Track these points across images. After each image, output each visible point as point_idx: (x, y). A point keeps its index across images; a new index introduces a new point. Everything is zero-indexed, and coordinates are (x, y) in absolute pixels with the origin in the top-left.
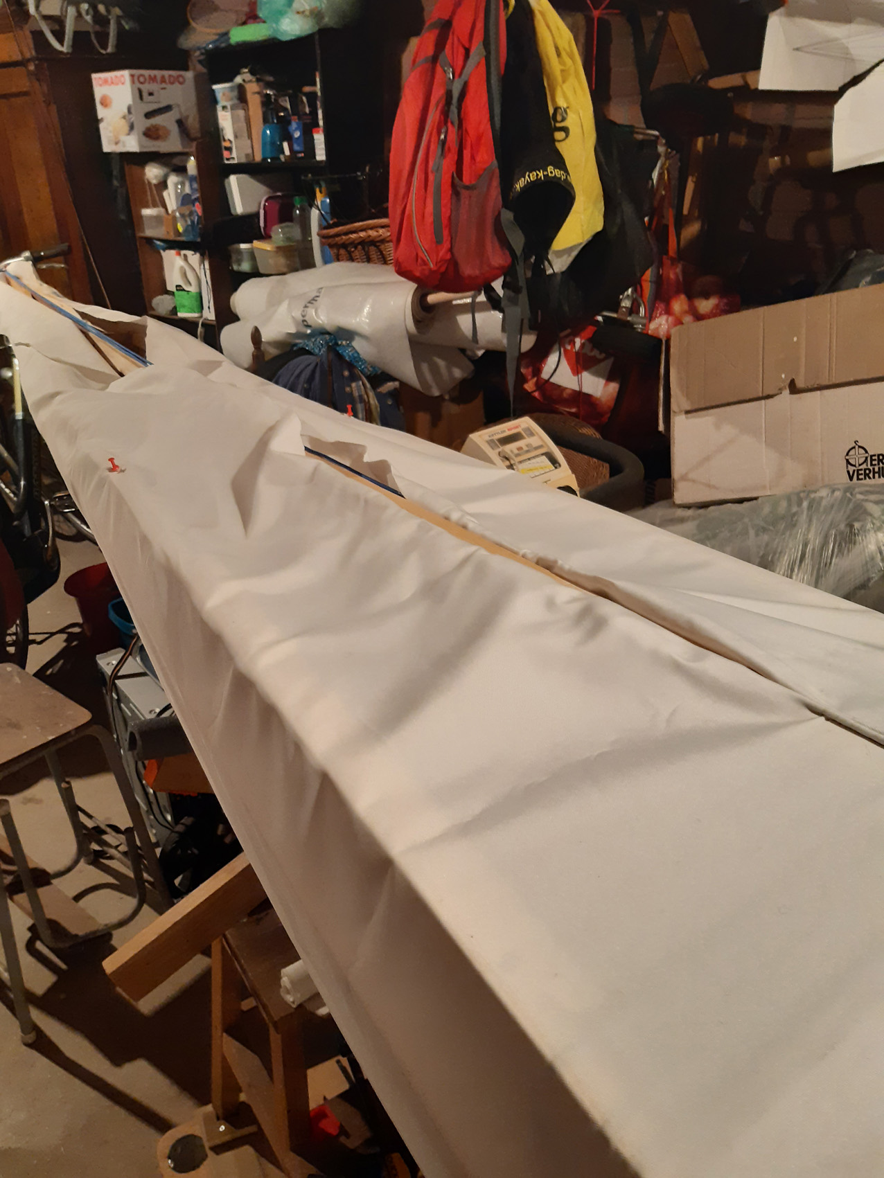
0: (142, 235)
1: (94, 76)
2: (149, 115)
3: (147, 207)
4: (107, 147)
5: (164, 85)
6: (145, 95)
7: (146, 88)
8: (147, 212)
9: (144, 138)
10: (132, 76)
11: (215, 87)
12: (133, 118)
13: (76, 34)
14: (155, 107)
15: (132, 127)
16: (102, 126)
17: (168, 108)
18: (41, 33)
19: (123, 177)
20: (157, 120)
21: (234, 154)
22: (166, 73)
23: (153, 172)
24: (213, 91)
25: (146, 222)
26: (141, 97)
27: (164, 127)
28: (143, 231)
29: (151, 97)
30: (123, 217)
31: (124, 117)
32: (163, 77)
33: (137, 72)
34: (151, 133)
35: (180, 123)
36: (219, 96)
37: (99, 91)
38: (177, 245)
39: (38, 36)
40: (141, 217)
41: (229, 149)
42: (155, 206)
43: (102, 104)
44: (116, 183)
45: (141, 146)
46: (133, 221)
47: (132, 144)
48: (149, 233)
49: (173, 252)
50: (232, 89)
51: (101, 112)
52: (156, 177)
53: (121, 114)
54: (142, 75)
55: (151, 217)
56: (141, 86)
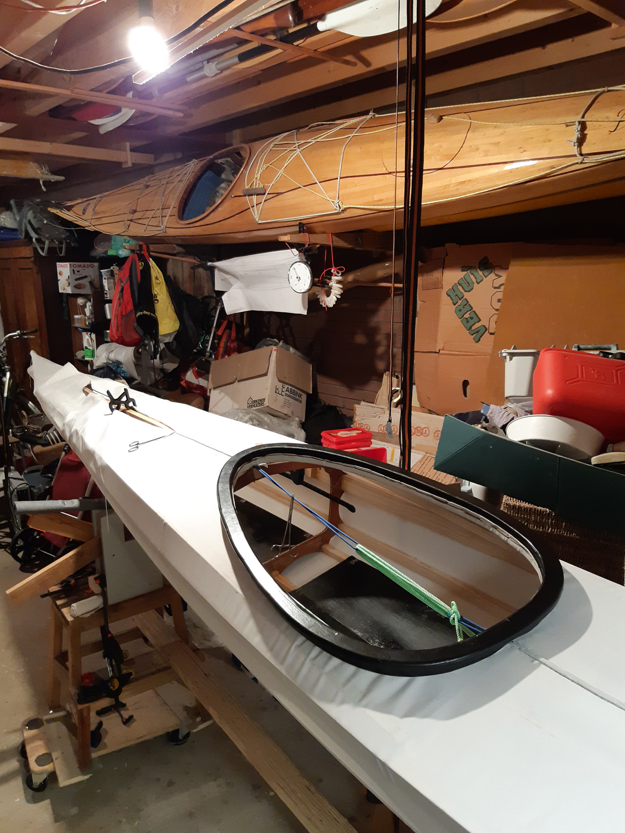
0: (74, 326)
1: (57, 263)
2: (76, 280)
3: (77, 314)
4: (61, 291)
5: (84, 268)
6: (76, 272)
7: (76, 269)
8: (76, 317)
9: (74, 288)
10: (70, 265)
11: (101, 271)
12: (70, 280)
13: (49, 248)
14: (80, 276)
15: (69, 284)
16: (59, 282)
17: (86, 277)
18: (36, 248)
19: (67, 302)
20: (81, 282)
21: (108, 296)
22: (86, 264)
23: (80, 301)
24: (101, 272)
25: (75, 320)
26: (74, 273)
27: (83, 284)
28: (74, 324)
29: (78, 273)
30: (66, 318)
31: (67, 280)
32: (84, 265)
33: (71, 263)
34: (77, 287)
35: (91, 283)
36: (103, 274)
37: (59, 269)
38: (87, 330)
39: (35, 249)
40: (74, 319)
41: (106, 294)
42: (81, 314)
43: (59, 274)
44: (64, 305)
45: (72, 291)
46: (70, 320)
47: (69, 290)
48: (77, 325)
49: (85, 333)
50: (108, 272)
51: (59, 277)
52: (82, 303)
53: (66, 279)
54: (75, 264)
55: (78, 319)
56: (74, 269)
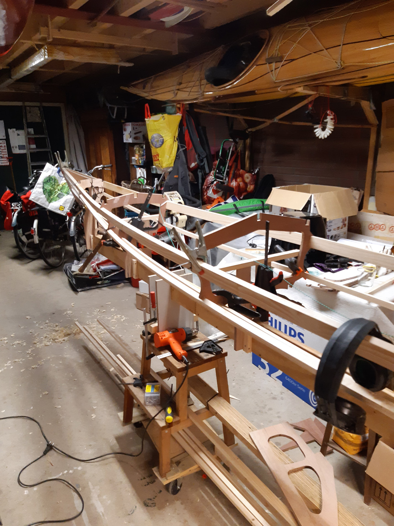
0: (131, 164)
2: (135, 134)
3: (134, 156)
4: (125, 141)
5: (140, 126)
7: (135, 127)
9: (133, 139)
10: (132, 124)
12: (131, 134)
14: (137, 131)
15: (131, 137)
16: (124, 136)
17: (140, 132)
18: (110, 114)
19: (129, 149)
20: (137, 135)
26: (134, 129)
27: (139, 136)
28: (132, 162)
29: (136, 129)
30: (127, 159)
32: (140, 124)
33: (133, 123)
34: (135, 138)
35: (144, 136)
37: (124, 128)
38: (140, 167)
40: (132, 159)
43: (124, 131)
44: (126, 150)
45: (132, 141)
46: (130, 160)
47: (130, 141)
49: (139, 168)
53: (128, 133)
55: (134, 159)
